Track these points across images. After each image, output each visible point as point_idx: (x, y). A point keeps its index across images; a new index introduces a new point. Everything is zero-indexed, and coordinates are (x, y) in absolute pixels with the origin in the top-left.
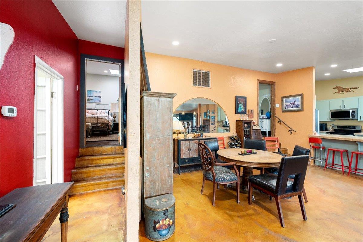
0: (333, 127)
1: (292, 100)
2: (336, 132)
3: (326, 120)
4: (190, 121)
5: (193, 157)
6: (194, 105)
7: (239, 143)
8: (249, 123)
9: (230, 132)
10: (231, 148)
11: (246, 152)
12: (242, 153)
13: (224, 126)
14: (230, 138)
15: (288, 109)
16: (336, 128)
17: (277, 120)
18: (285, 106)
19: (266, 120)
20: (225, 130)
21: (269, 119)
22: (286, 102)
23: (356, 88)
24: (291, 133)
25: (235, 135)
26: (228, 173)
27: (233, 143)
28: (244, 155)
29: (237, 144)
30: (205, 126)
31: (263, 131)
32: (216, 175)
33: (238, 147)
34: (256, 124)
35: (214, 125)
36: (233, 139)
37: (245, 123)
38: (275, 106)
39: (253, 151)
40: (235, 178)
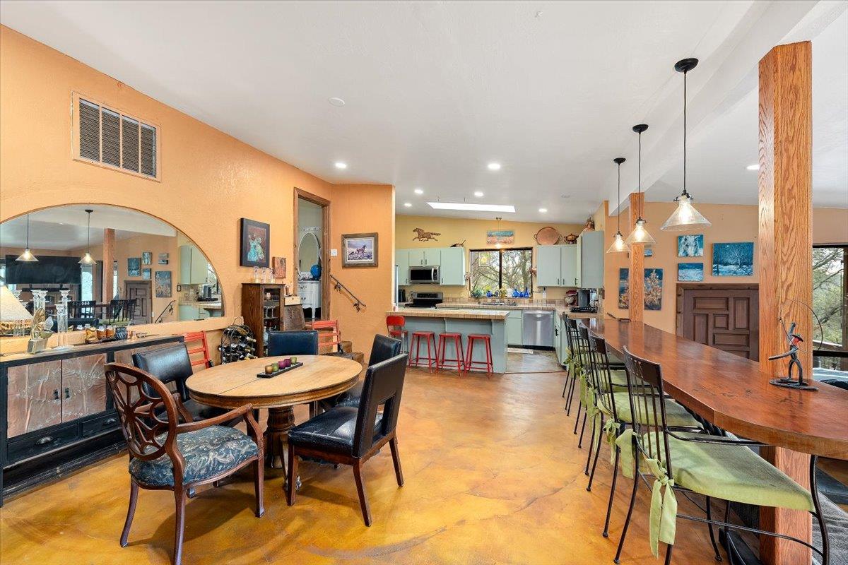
0: (412, 295)
1: (359, 242)
2: (417, 304)
3: (404, 284)
4: (65, 286)
5: (81, 415)
6: (85, 230)
7: (250, 344)
8: (276, 292)
9: (223, 315)
10: (228, 360)
11: (276, 368)
12: (267, 372)
13: (200, 300)
14: (224, 332)
15: (353, 260)
16: (415, 297)
17: (333, 283)
18: (348, 254)
19: (312, 283)
20: (205, 309)
21: (318, 280)
22: (350, 246)
23: (437, 235)
24: (358, 309)
25: (240, 321)
26: (229, 439)
27: (235, 346)
28: (273, 376)
29: (244, 346)
30: (134, 301)
31: (306, 307)
32: (185, 461)
33: (249, 354)
34: (291, 292)
35: (166, 297)
36: (234, 334)
37: (267, 291)
38: (329, 252)
39: (293, 361)
40: (251, 450)
